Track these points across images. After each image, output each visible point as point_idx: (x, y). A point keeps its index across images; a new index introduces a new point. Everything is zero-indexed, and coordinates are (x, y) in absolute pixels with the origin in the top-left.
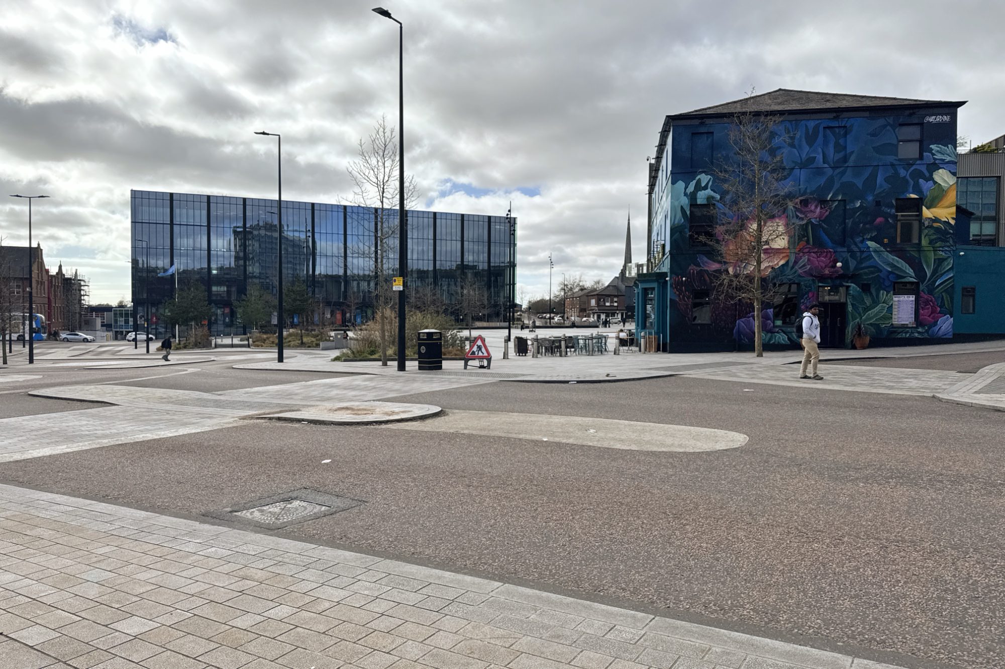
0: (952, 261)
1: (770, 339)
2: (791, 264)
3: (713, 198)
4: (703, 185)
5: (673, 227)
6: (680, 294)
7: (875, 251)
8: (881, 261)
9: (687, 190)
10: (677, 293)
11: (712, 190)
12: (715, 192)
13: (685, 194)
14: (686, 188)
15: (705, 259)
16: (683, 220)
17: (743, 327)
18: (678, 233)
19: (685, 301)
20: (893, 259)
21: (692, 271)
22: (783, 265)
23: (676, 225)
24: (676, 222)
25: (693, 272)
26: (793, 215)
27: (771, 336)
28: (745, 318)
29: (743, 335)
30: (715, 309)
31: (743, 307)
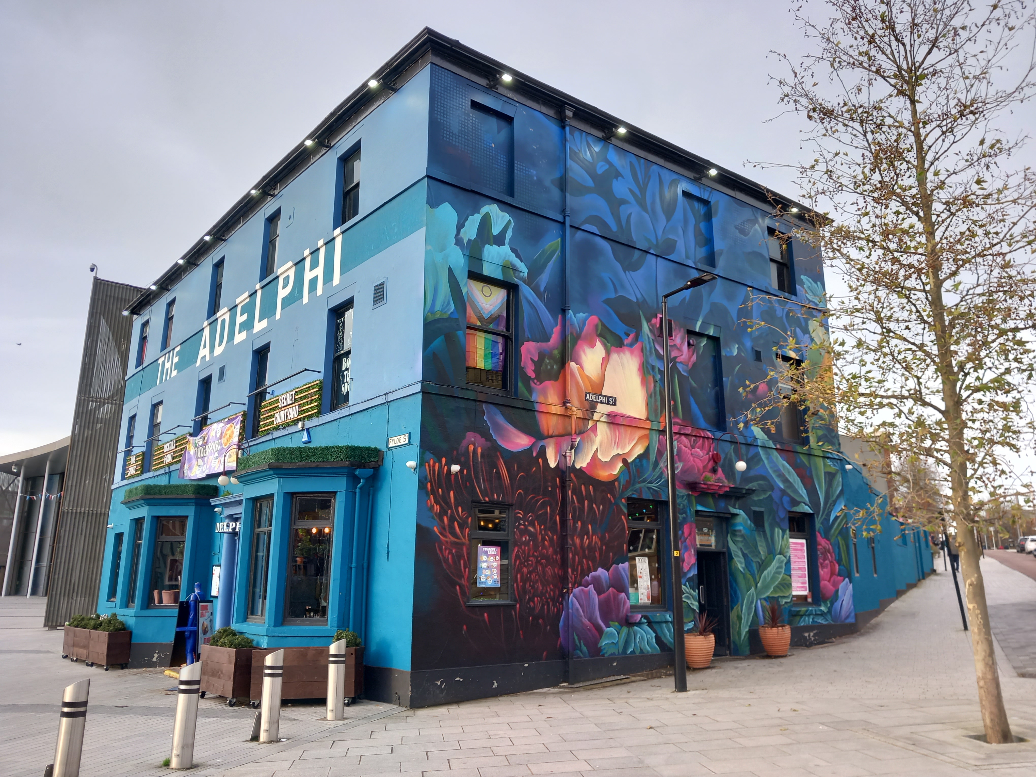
0: (841, 479)
1: (627, 644)
2: (653, 456)
3: (515, 269)
4: (496, 231)
5: (431, 318)
6: (443, 512)
7: (764, 447)
8: (771, 468)
9: (462, 230)
10: (437, 508)
11: (513, 250)
12: (518, 256)
13: (459, 242)
14: (460, 226)
15: (501, 420)
16: (453, 307)
17: (577, 610)
18: (442, 338)
19: (454, 534)
20: (783, 466)
21: (471, 448)
22: (640, 457)
23: (438, 316)
24: (438, 307)
25: (475, 451)
26: (651, 348)
27: (629, 635)
28: (580, 588)
29: (577, 635)
30: (520, 559)
31: (577, 557)
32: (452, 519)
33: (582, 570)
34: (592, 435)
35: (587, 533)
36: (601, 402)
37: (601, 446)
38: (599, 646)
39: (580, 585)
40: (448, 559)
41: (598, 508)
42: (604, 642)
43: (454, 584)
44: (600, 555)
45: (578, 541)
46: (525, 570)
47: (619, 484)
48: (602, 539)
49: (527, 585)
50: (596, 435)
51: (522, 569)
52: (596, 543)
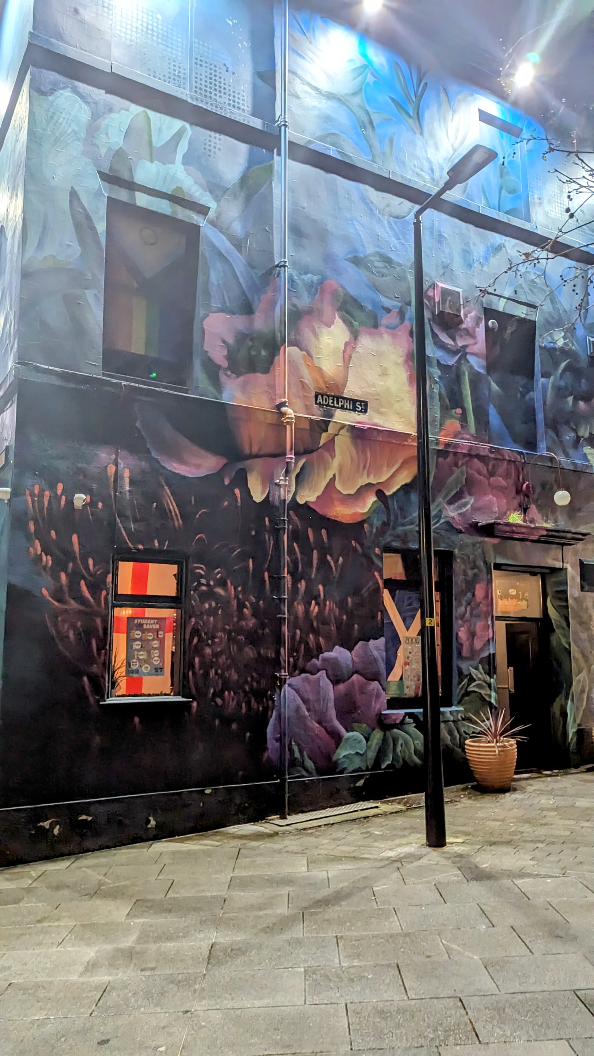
1: (381, 754)
5: (34, 268)
6: (59, 566)
10: (47, 560)
15: (167, 430)
17: (297, 706)
21: (111, 469)
22: (405, 487)
25: (118, 475)
28: (303, 675)
29: (298, 745)
30: (199, 636)
31: (298, 632)
32: (74, 578)
33: (307, 649)
34: (327, 455)
35: (316, 598)
36: (342, 408)
37: (340, 471)
38: (334, 758)
39: (303, 671)
40: (68, 637)
41: (336, 562)
42: (342, 753)
43: (78, 674)
44: (338, 628)
45: (300, 609)
46: (208, 651)
47: (371, 525)
48: (342, 605)
49: (212, 673)
50: (333, 457)
51: (203, 649)
52: (330, 610)
